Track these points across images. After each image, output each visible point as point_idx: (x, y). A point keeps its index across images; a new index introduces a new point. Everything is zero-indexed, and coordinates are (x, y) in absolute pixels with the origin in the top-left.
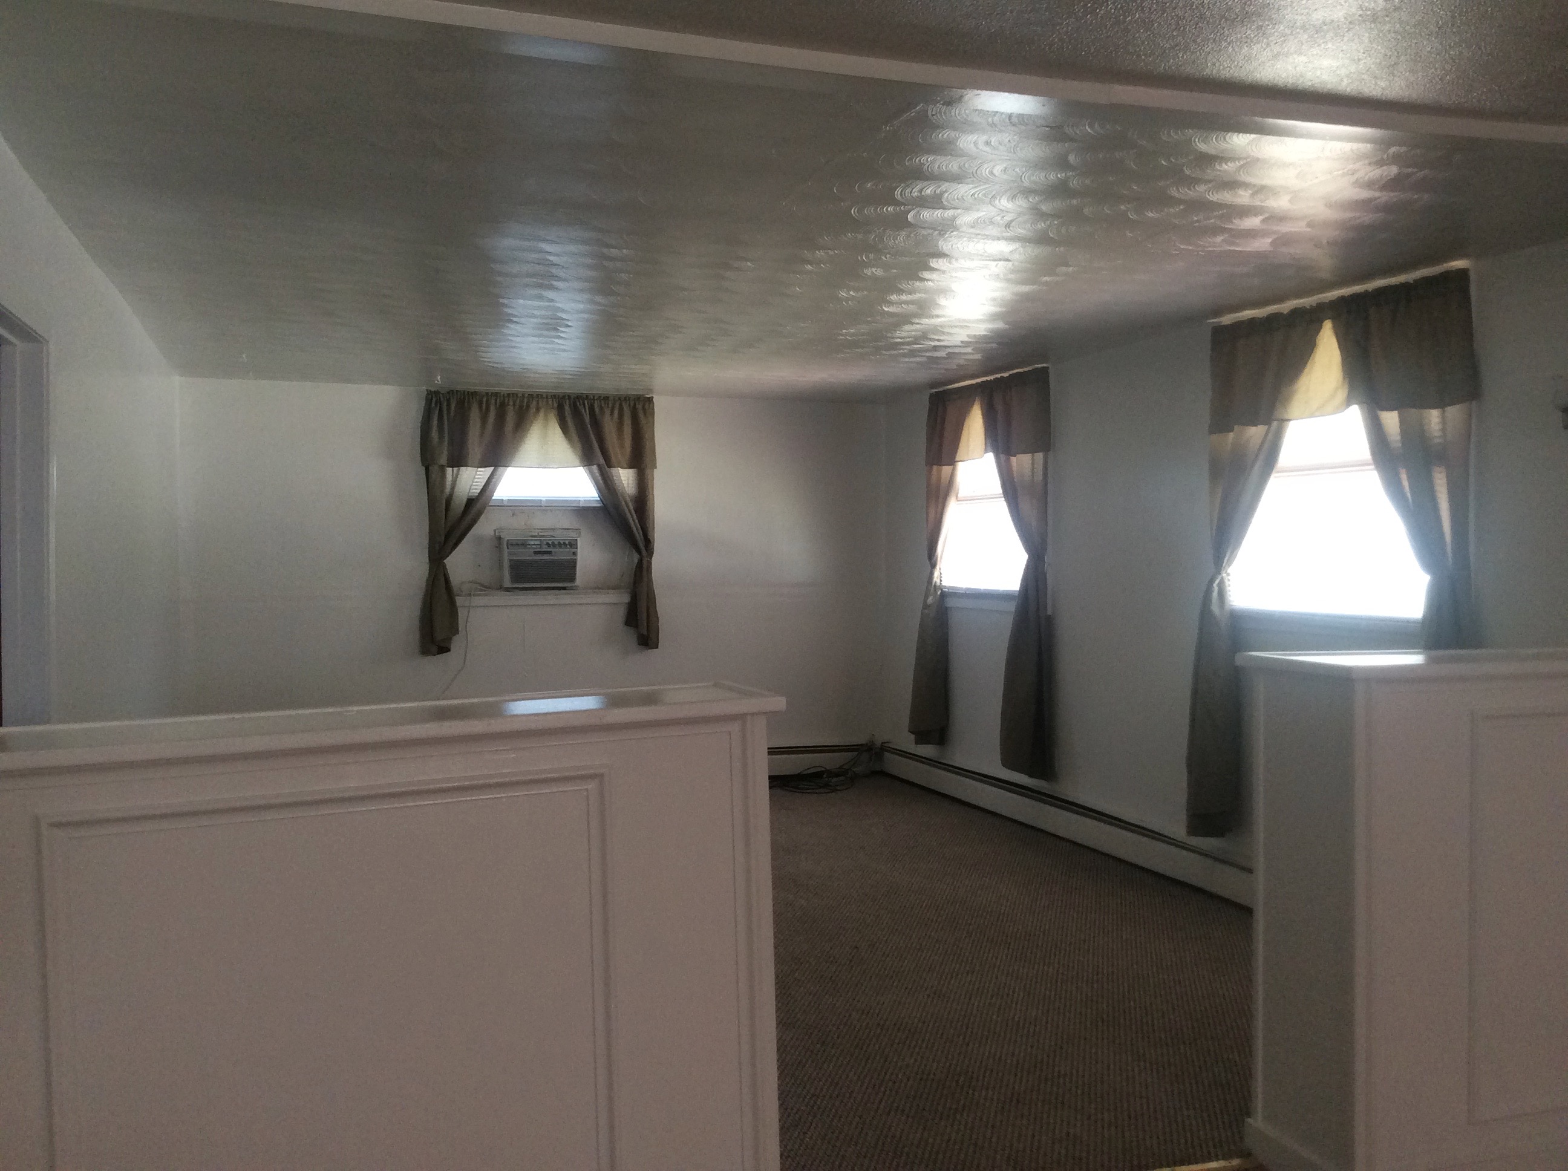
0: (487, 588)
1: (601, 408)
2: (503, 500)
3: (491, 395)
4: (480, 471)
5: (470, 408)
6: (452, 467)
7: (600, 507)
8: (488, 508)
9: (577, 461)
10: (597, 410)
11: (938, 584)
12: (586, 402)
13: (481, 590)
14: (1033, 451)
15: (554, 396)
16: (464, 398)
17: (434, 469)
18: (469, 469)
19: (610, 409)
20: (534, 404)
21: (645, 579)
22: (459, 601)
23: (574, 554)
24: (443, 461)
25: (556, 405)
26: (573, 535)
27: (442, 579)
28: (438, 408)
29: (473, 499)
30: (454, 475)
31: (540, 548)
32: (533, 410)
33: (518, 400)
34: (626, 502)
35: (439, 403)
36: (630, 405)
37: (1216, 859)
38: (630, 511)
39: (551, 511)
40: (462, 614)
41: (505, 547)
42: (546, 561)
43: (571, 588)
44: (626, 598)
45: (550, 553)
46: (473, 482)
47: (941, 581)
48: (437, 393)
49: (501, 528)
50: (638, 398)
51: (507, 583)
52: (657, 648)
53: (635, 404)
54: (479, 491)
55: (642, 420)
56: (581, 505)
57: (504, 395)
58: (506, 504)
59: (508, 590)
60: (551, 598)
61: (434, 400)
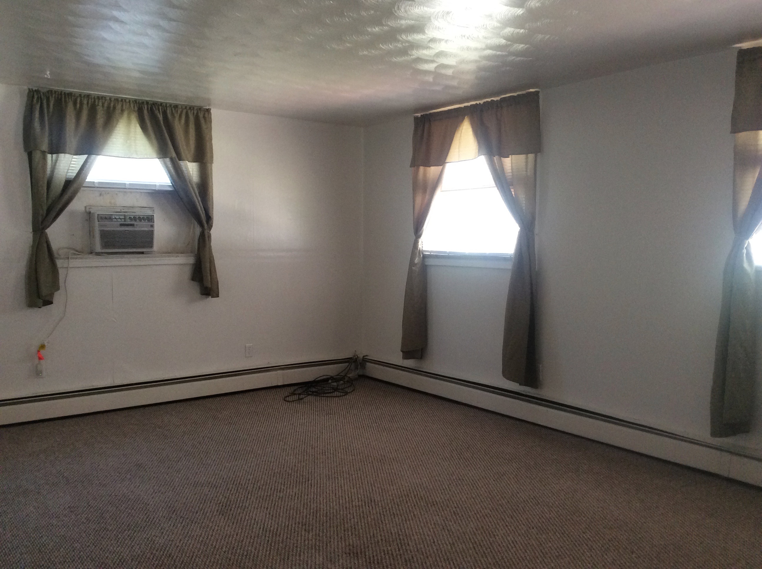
0: (78, 253)
1: (172, 114)
2: (94, 182)
3: (84, 97)
4: (75, 158)
5: (66, 106)
6: (52, 153)
7: (171, 191)
8: (82, 189)
9: (155, 155)
10: (169, 116)
11: (421, 249)
12: (160, 107)
13: (75, 254)
14: (527, 153)
15: (135, 101)
16: (61, 98)
17: (37, 156)
18: (67, 156)
19: (179, 115)
20: (119, 107)
21: (208, 246)
22: (59, 263)
23: (152, 226)
24: (45, 147)
25: (136, 109)
26: (149, 212)
27: (45, 245)
28: (39, 104)
29: (70, 181)
30: (54, 161)
31: (125, 221)
32: (118, 111)
33: (106, 102)
34: (192, 187)
35: (40, 99)
36: (193, 113)
37: (731, 453)
38: (195, 193)
39: (131, 192)
40: (62, 273)
41: (96, 220)
42: (130, 232)
43: (148, 253)
44: (191, 260)
45: (132, 225)
46: (70, 167)
47: (422, 247)
48: (38, 91)
49: (90, 206)
50: (200, 109)
51: (98, 248)
52: (218, 296)
53: (197, 113)
54: (75, 175)
55: (204, 126)
56: (157, 188)
57: (94, 98)
58: (97, 185)
59: (98, 254)
60: (134, 260)
61: (36, 97)
